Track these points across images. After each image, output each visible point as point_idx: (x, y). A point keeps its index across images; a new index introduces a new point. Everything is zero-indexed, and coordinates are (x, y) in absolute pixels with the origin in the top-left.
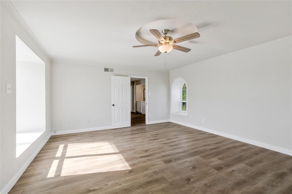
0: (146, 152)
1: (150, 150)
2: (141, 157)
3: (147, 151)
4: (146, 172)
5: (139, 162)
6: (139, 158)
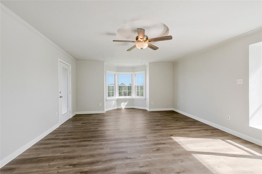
0: (159, 148)
1: (153, 151)
2: (165, 143)
3: (158, 150)
4: (162, 134)
5: (166, 140)
6: (166, 143)
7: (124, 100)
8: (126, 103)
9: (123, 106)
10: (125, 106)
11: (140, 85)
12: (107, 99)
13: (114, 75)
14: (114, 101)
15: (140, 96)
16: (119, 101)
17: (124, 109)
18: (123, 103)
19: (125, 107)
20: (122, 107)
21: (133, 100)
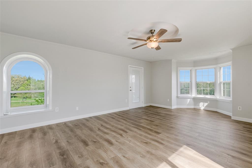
7: (204, 100)
8: (206, 104)
9: (202, 106)
10: (205, 106)
11: (226, 81)
12: (179, 95)
13: (191, 70)
14: (189, 100)
15: (226, 96)
16: (196, 101)
17: (203, 111)
18: (203, 103)
19: (204, 108)
20: (200, 108)
21: (216, 101)
